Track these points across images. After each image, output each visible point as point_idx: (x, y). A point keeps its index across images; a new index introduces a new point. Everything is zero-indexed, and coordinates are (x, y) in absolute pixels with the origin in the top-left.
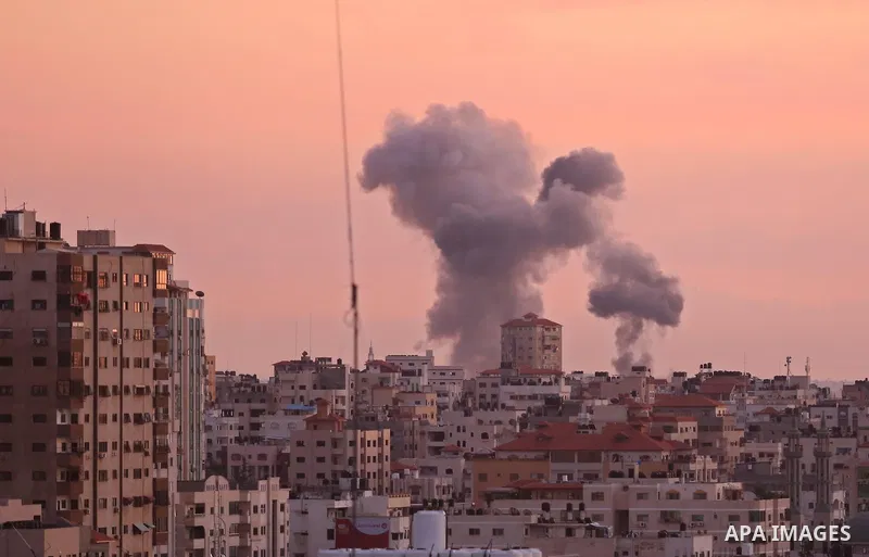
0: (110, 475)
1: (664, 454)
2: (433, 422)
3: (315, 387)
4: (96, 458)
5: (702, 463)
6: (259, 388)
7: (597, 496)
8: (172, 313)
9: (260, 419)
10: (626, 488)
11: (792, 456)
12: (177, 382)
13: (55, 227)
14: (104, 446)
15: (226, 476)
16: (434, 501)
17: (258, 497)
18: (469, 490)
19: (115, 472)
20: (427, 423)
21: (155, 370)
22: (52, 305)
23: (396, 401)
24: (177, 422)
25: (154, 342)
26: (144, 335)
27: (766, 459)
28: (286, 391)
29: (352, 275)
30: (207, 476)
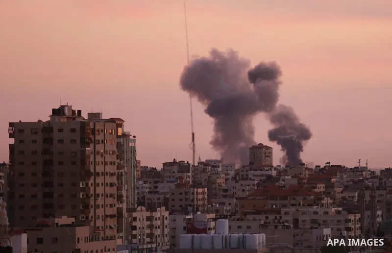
0: (101, 207)
1: (312, 197)
2: (224, 185)
3: (178, 172)
4: (95, 200)
5: (327, 200)
6: (157, 173)
7: (286, 213)
8: (124, 144)
9: (158, 185)
10: (297, 210)
11: (361, 197)
12: (126, 170)
13: (79, 112)
14: (98, 195)
15: (144, 206)
16: (224, 216)
17: (157, 214)
18: (237, 211)
19: (102, 205)
20: (221, 186)
21: (117, 166)
22: (78, 141)
23: (209, 177)
24: (126, 186)
25: (117, 155)
26: (113, 152)
27: (351, 199)
28: (168, 174)
29: (192, 130)
30: (138, 207)
